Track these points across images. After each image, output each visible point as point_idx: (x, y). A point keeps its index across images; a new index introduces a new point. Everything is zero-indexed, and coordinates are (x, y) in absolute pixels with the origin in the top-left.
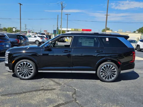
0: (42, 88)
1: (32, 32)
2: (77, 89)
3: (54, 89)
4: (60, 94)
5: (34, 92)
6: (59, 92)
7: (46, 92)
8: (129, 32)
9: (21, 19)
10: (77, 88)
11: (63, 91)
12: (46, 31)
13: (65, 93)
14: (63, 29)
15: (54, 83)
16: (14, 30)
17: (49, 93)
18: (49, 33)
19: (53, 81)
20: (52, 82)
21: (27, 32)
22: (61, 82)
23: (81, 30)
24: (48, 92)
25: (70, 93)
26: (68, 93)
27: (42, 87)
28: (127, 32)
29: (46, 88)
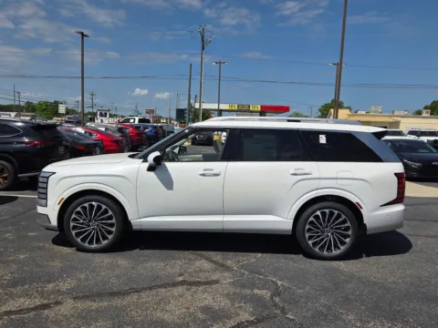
0: (181, 279)
1: (111, 116)
2: (279, 283)
3: (216, 282)
4: (234, 294)
5: (163, 290)
6: (232, 290)
7: (194, 289)
8: (402, 113)
9: (83, 78)
10: (280, 280)
11: (243, 286)
12: (152, 111)
13: (248, 292)
14: (205, 106)
15: (210, 264)
16: (62, 109)
17: (204, 292)
18: (161, 117)
19: (208, 259)
20: (204, 261)
21: (95, 114)
22: (229, 263)
23: (259, 107)
24: (201, 288)
25: (266, 294)
26: (256, 291)
27: (181, 275)
28: (396, 113)
29: (193, 279)
